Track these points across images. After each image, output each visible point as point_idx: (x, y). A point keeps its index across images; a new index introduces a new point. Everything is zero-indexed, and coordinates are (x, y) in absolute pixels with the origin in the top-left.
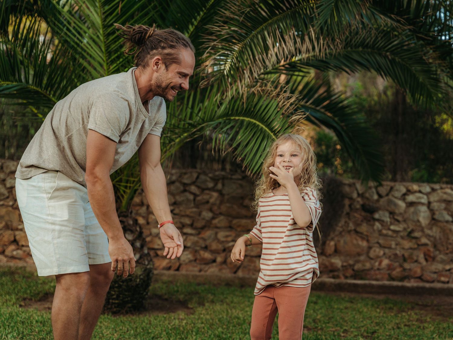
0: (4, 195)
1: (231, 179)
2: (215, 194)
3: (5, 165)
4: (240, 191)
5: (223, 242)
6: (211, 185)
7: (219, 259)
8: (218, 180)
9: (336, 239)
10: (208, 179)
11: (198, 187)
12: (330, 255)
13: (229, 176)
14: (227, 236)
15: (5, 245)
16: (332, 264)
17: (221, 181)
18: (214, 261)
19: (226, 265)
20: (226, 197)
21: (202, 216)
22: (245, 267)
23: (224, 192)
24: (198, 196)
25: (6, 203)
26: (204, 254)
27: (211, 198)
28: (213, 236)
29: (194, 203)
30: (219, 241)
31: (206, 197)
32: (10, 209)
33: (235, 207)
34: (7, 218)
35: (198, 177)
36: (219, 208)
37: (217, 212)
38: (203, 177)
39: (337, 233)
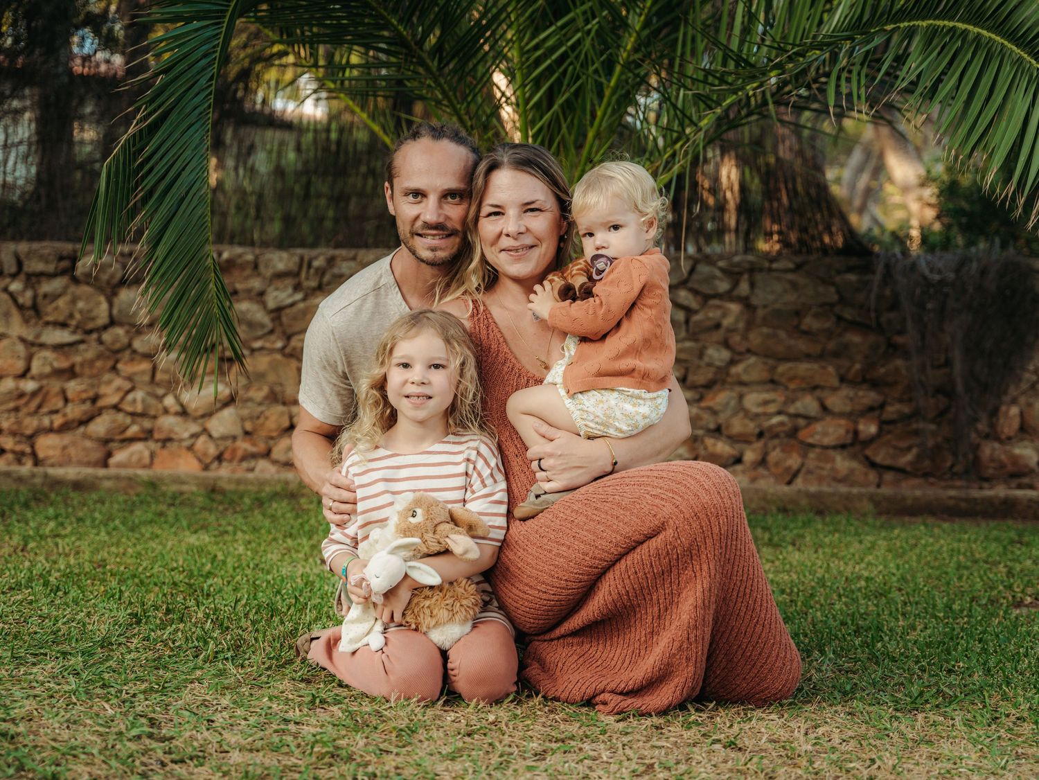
0: (262, 326)
1: (770, 270)
2: (735, 308)
3: (262, 259)
4: (791, 297)
5: (757, 415)
6: (723, 286)
7: (750, 456)
8: (741, 274)
9: (1022, 400)
10: (718, 273)
11: (695, 292)
12: (1009, 438)
13: (767, 265)
14: (766, 403)
15: (272, 438)
16: (1015, 460)
17: (746, 276)
18: (738, 460)
19: (768, 469)
20: (760, 313)
21: (706, 359)
22: (809, 472)
23: (755, 301)
24: (696, 312)
25: (268, 345)
26: (715, 445)
27: (724, 315)
28: (733, 403)
29: (687, 331)
30: (747, 413)
31: (714, 314)
32: (278, 357)
33: (782, 334)
34: (271, 378)
35: (692, 271)
36: (745, 338)
37: (742, 349)
38: (704, 269)
39: (1024, 386)
